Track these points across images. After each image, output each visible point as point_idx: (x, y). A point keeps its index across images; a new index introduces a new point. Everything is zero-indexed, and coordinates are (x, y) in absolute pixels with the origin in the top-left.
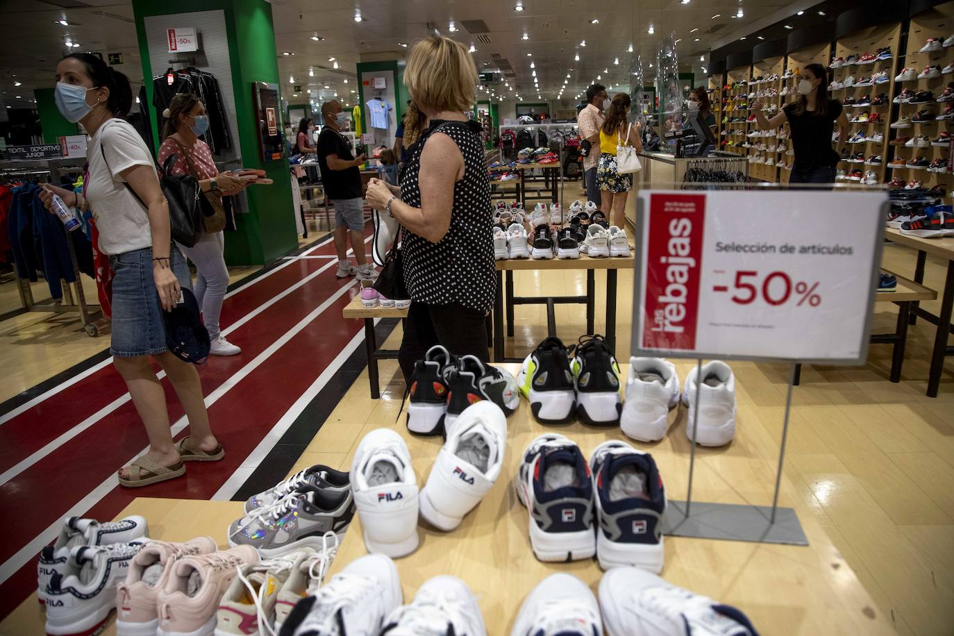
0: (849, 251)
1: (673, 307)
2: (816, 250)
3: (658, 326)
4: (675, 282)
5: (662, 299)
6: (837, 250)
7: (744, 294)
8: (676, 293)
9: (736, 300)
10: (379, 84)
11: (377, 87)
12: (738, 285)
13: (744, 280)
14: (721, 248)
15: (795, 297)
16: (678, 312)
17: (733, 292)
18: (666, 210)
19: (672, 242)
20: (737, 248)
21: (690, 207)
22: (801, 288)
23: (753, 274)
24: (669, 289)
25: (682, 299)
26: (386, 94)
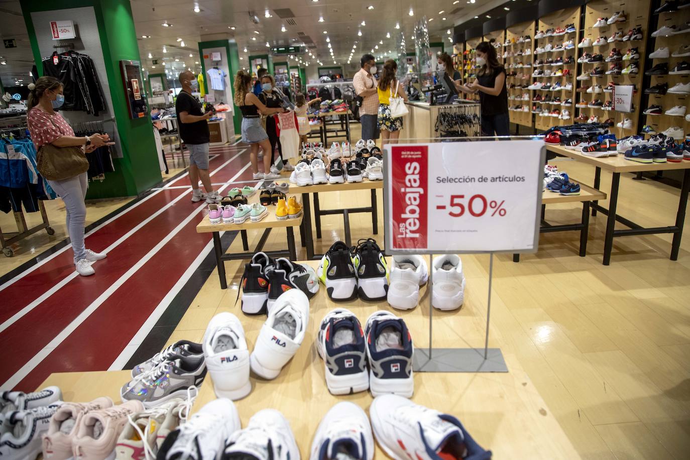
0: (523, 179)
1: (411, 221)
2: (501, 179)
3: (402, 234)
4: (411, 204)
5: (403, 216)
6: (514, 179)
7: (457, 210)
8: (413, 212)
9: (451, 214)
10: (217, 57)
11: (214, 59)
12: (452, 205)
13: (456, 201)
14: (440, 180)
15: (490, 211)
16: (415, 224)
17: (450, 209)
18: (403, 157)
19: (408, 178)
20: (450, 180)
21: (418, 154)
22: (493, 204)
23: (462, 197)
24: (408, 209)
25: (417, 215)
26: (221, 65)
